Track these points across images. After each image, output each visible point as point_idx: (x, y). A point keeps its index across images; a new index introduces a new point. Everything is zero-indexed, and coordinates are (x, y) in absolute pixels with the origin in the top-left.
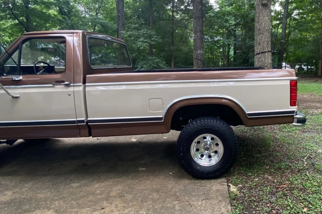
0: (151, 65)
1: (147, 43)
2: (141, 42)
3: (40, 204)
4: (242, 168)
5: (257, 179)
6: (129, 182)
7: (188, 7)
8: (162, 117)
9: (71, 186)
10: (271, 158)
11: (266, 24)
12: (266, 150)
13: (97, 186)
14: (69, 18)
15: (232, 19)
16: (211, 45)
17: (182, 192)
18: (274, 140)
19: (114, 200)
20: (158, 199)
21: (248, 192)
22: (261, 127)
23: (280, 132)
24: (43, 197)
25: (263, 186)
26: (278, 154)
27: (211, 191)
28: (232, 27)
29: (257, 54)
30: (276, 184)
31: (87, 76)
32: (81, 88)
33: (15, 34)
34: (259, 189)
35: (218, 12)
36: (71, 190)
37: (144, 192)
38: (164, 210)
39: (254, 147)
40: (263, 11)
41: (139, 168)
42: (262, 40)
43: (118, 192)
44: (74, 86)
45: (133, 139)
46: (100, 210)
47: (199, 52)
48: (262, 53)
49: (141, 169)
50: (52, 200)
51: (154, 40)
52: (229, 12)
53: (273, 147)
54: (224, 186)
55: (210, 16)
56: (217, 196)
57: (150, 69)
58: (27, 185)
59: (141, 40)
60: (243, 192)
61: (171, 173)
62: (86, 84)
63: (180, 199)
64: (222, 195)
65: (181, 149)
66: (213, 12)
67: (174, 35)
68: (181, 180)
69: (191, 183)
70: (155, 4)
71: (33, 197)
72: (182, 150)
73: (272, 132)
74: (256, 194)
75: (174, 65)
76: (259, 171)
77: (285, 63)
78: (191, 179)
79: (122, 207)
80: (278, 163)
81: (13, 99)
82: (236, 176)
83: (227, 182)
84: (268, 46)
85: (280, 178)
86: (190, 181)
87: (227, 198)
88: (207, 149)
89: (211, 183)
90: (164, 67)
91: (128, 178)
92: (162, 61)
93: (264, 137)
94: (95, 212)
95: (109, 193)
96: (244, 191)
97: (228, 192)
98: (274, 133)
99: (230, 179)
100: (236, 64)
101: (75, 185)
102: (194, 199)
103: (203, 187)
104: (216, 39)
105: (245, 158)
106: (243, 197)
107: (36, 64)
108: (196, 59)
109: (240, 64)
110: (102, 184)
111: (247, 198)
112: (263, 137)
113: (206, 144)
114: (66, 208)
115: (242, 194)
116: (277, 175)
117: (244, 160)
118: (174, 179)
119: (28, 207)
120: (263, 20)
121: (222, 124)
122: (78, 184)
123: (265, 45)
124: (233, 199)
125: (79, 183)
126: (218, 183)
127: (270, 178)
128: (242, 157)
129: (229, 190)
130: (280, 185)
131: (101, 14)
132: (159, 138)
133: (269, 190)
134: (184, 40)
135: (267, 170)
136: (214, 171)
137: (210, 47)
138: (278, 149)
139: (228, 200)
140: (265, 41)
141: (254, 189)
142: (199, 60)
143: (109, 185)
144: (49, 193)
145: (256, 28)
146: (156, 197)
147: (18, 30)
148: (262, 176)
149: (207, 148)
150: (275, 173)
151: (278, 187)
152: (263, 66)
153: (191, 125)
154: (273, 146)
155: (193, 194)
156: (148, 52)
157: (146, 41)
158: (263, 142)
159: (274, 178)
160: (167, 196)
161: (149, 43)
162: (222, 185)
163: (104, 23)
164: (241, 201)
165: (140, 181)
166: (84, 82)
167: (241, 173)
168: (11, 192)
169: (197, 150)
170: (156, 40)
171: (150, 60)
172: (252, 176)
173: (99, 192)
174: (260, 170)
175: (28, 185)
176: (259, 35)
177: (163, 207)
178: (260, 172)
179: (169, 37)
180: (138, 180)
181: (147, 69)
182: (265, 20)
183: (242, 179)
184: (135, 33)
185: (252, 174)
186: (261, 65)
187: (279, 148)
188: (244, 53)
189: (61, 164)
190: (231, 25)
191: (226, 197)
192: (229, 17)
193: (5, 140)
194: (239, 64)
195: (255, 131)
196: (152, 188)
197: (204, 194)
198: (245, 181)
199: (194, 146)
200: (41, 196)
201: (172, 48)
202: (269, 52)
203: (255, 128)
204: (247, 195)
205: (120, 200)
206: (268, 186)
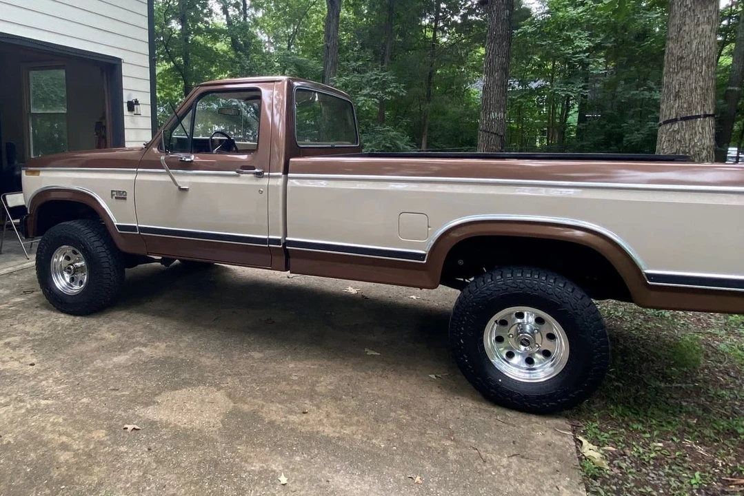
0: (380, 143)
1: (376, 98)
2: (365, 95)
3: (206, 375)
4: (612, 407)
5: (661, 445)
6: (349, 372)
7: (469, 18)
8: (423, 252)
9: (250, 356)
10: (703, 399)
11: (703, 43)
12: (685, 377)
13: (291, 366)
14: (247, 55)
15: (582, 36)
16: (521, 100)
17: (459, 425)
18: (710, 352)
19: (323, 401)
20: (408, 425)
21: (634, 470)
22: (667, 314)
23: (728, 334)
24: (208, 364)
25: (679, 466)
26: (724, 392)
27: (532, 442)
28: (582, 55)
29: (666, 122)
30: (721, 471)
31: (291, 160)
32: (280, 182)
33: (167, 86)
34: (667, 470)
35: (545, 23)
36: (250, 362)
37: (380, 401)
38: (422, 452)
39: (647, 360)
40: (697, 12)
41: (366, 350)
42: (687, 85)
43: (329, 387)
44: (269, 177)
45: (350, 288)
46: (299, 413)
47: (493, 115)
48: (686, 119)
49: (370, 353)
50: (223, 374)
51: (391, 93)
52: (577, 20)
53: (706, 371)
54: (566, 439)
55: (525, 34)
56: (547, 457)
57: (377, 151)
58: (185, 338)
59: (365, 92)
60: (620, 468)
61: (433, 376)
62: (289, 175)
63: (457, 438)
64: (561, 459)
65: (462, 329)
66: (531, 24)
67: (434, 79)
68: (456, 397)
69: (480, 409)
70: (398, 16)
71: (195, 361)
72: (463, 331)
73: (702, 331)
74: (658, 482)
75: (428, 145)
76: (664, 423)
77: (736, 149)
78: (480, 401)
79: (339, 420)
80: (725, 418)
81: (180, 192)
82: (598, 422)
83: (574, 431)
84: (705, 100)
85: (734, 459)
86: (479, 404)
87: (575, 468)
88: (525, 342)
89: (530, 422)
90: (406, 147)
91: (346, 363)
92: (403, 136)
93: (675, 340)
94: (291, 414)
95: (314, 385)
96: (624, 465)
97: (575, 454)
98: (708, 333)
99: (581, 424)
100: (583, 146)
101: (257, 355)
102: (490, 448)
103: (511, 427)
104: (534, 85)
105: (621, 385)
106: (619, 479)
107: (213, 136)
108: (485, 131)
109: (597, 147)
110: (301, 365)
111: (633, 485)
112: (672, 340)
113: (523, 330)
114: (244, 394)
115: (616, 471)
116: (724, 446)
117: (618, 388)
118: (439, 390)
119: (188, 376)
120: (693, 33)
121: (570, 290)
122: (261, 355)
123: (696, 98)
124: (591, 476)
125: (262, 351)
126: (550, 428)
127: (701, 450)
128: (611, 380)
129: (578, 451)
130: (734, 477)
131: (296, 46)
132: (400, 295)
133: (700, 482)
134: (455, 89)
135: (690, 426)
136: (538, 397)
137: (518, 105)
138: (725, 379)
139: (578, 476)
140: (696, 88)
141: (652, 468)
142: (492, 133)
143: (313, 369)
144: (217, 360)
145: (670, 55)
146: (405, 419)
147: (171, 79)
148: (675, 439)
149: (525, 339)
150: (716, 441)
151: (728, 481)
152: (684, 152)
153: (490, 280)
154: (707, 367)
155: (487, 434)
156: (375, 116)
157: (375, 93)
158: (674, 353)
159: (715, 454)
160: (427, 422)
161: (381, 99)
162: (559, 435)
163: (302, 61)
164: (614, 488)
165: (370, 377)
166: (286, 172)
167: (612, 419)
168: (165, 344)
169: (499, 339)
170: (395, 91)
171: (379, 132)
172: (644, 432)
173: (296, 378)
174: (669, 423)
175: (188, 338)
176: (679, 72)
177: (420, 444)
178: (670, 428)
179: (422, 83)
180: (366, 373)
181: (373, 150)
182: (700, 33)
183: (616, 434)
184: (355, 78)
185: (643, 429)
186: (678, 151)
187: (727, 377)
188: (610, 119)
189: (234, 312)
190: (578, 50)
191: (572, 465)
192: (574, 31)
193: (160, 258)
194: (592, 146)
195: (647, 321)
196: (395, 397)
197: (514, 442)
198: (624, 440)
199: (492, 329)
200: (206, 361)
201: (427, 107)
202: (706, 116)
203: (647, 312)
204: (630, 476)
205: (335, 405)
206: (695, 471)
